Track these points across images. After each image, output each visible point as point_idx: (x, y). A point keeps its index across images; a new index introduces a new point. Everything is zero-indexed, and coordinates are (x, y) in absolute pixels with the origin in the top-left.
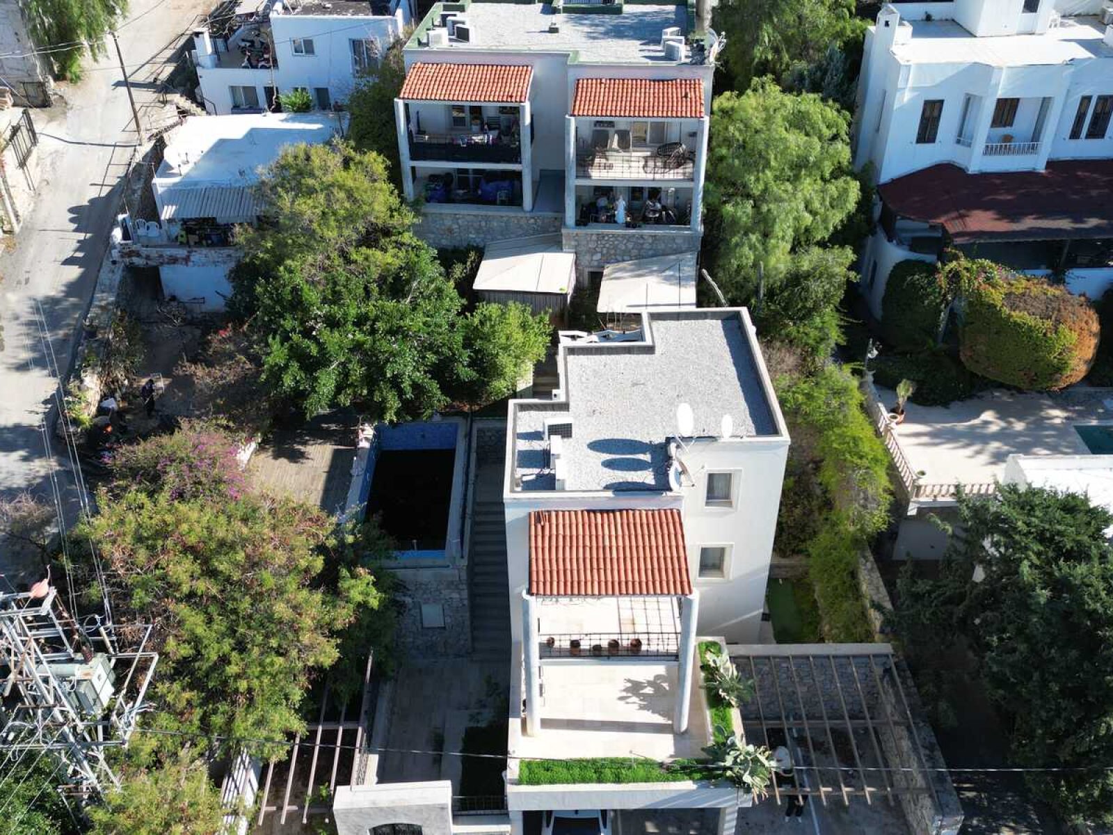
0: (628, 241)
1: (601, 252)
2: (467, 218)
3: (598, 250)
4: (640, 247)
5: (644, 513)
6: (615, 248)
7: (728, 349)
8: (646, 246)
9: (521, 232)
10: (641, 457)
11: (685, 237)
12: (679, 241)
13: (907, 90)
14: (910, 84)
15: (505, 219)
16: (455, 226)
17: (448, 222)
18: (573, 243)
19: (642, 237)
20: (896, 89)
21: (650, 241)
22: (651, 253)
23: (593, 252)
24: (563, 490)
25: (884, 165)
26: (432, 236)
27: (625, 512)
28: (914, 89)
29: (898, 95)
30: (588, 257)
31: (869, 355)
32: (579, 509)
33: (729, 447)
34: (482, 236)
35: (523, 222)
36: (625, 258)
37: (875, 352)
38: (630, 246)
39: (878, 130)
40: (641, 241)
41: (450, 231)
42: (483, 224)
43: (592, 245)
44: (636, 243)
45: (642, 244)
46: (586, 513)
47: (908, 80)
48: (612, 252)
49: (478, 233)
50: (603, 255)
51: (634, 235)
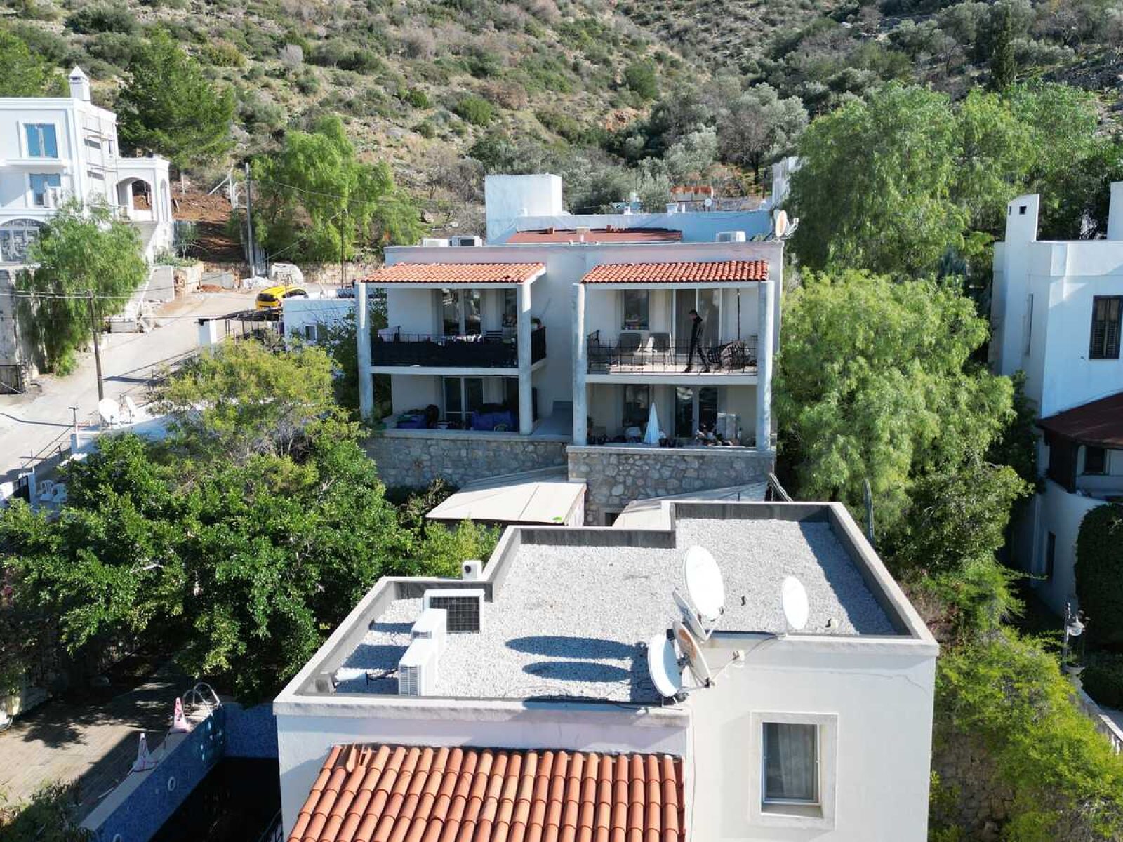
0: (663, 465)
1: (624, 483)
2: (442, 444)
3: (621, 479)
4: (680, 475)
5: (594, 760)
6: (645, 476)
7: (810, 549)
8: (691, 474)
9: (514, 464)
10: (613, 662)
11: (748, 460)
12: (739, 465)
13: (1065, 280)
14: (1068, 273)
15: (494, 445)
16: (425, 457)
17: (416, 451)
18: (584, 468)
19: (683, 458)
20: (1048, 279)
21: (696, 465)
22: (697, 484)
23: (612, 482)
24: (415, 693)
25: (1045, 391)
26: (393, 472)
27: (549, 757)
28: (1075, 279)
29: (1053, 286)
30: (605, 491)
31: (1070, 631)
32: (445, 742)
33: (802, 657)
34: (462, 471)
35: (518, 449)
36: (660, 491)
37: (1080, 627)
38: (667, 473)
39: (1028, 353)
40: (682, 466)
41: (418, 463)
42: (464, 453)
43: (610, 472)
44: (675, 469)
45: (684, 471)
46: (459, 754)
47: (1065, 264)
48: (640, 482)
49: (456, 467)
50: (626, 487)
51: (670, 456)
